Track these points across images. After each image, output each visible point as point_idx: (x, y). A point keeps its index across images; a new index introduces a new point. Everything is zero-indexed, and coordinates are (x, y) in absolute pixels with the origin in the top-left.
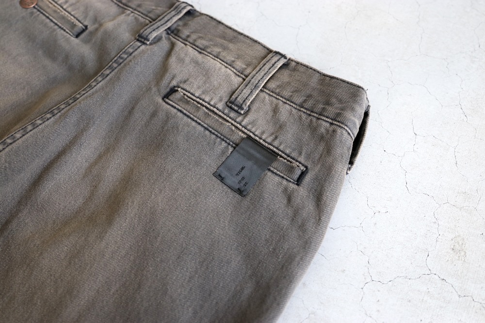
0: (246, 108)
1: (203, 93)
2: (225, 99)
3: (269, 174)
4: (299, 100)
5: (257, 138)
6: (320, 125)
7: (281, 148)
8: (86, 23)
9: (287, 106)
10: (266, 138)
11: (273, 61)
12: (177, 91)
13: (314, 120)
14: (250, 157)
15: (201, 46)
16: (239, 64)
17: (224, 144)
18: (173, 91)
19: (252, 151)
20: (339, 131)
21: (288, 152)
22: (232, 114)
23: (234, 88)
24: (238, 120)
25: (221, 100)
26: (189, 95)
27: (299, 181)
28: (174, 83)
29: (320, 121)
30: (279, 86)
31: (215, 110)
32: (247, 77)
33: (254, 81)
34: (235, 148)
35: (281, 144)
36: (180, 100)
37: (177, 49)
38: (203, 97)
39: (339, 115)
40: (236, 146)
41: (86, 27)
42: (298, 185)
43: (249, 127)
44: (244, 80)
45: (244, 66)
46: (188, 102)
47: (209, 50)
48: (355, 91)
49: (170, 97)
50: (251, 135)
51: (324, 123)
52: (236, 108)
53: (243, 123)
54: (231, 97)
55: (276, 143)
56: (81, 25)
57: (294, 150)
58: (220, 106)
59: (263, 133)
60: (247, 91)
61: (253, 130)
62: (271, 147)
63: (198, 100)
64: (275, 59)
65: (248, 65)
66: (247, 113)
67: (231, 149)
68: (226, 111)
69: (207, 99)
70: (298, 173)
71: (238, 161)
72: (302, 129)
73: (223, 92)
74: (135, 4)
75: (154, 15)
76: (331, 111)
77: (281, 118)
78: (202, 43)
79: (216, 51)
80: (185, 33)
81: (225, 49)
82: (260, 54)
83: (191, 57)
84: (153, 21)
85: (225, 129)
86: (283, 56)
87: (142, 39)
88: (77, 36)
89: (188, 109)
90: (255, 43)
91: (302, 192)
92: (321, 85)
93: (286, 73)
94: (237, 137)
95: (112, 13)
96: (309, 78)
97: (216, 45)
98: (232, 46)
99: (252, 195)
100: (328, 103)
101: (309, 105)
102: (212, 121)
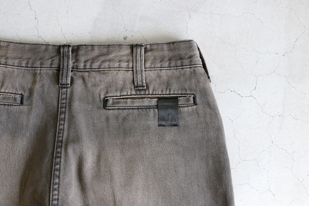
0: (145, 85)
1: (121, 92)
2: (133, 87)
3: (181, 109)
4: (166, 64)
5: (162, 96)
6: (186, 71)
7: (176, 93)
8: (20, 93)
9: (163, 71)
10: (166, 93)
11: (139, 52)
12: (107, 100)
13: (181, 70)
14: (167, 107)
15: (96, 67)
16: (124, 65)
17: (152, 110)
18: (105, 101)
19: (166, 104)
20: (196, 69)
21: (180, 92)
22: (142, 93)
23: (131, 79)
24: (147, 93)
25: (131, 90)
26: (115, 98)
27: (195, 103)
28: (102, 97)
29: (184, 69)
30: (152, 63)
31: (133, 96)
32: (133, 68)
33: (139, 69)
34: (157, 108)
35: (174, 91)
36: (113, 103)
37: (87, 78)
38: (122, 94)
39: (191, 61)
40: (157, 107)
41: (21, 94)
42: (196, 104)
43: (154, 93)
44: (133, 71)
45: (127, 63)
46: (118, 103)
47: (102, 67)
48: (189, 43)
49: (108, 105)
50: (158, 96)
51: (187, 69)
52: (141, 88)
53: (151, 93)
54: (134, 83)
55: (172, 92)
56: (18, 95)
57: (182, 90)
58: (134, 93)
59: (162, 91)
60: (139, 76)
61: (157, 93)
62: (172, 96)
63: (121, 97)
64: (139, 50)
65: (128, 61)
66: (148, 88)
67: (156, 110)
68: (138, 93)
69: (125, 94)
70: (192, 99)
71: (163, 113)
72: (178, 78)
73: (129, 85)
74: (38, 64)
75: (55, 65)
76: (186, 62)
77: (165, 78)
78: (96, 65)
79: (106, 64)
80: (82, 65)
81: (110, 61)
82: (128, 51)
83: (97, 77)
84: (58, 70)
85: (146, 102)
86: (141, 46)
87: (64, 86)
88: (22, 103)
89: (121, 105)
90: (120, 46)
91: (200, 107)
92: (170, 50)
93: (149, 54)
94: (154, 102)
95: (29, 77)
96: (162, 50)
97: (103, 62)
98: (111, 56)
99: (181, 123)
100: (181, 58)
101: (173, 64)
102: (137, 103)
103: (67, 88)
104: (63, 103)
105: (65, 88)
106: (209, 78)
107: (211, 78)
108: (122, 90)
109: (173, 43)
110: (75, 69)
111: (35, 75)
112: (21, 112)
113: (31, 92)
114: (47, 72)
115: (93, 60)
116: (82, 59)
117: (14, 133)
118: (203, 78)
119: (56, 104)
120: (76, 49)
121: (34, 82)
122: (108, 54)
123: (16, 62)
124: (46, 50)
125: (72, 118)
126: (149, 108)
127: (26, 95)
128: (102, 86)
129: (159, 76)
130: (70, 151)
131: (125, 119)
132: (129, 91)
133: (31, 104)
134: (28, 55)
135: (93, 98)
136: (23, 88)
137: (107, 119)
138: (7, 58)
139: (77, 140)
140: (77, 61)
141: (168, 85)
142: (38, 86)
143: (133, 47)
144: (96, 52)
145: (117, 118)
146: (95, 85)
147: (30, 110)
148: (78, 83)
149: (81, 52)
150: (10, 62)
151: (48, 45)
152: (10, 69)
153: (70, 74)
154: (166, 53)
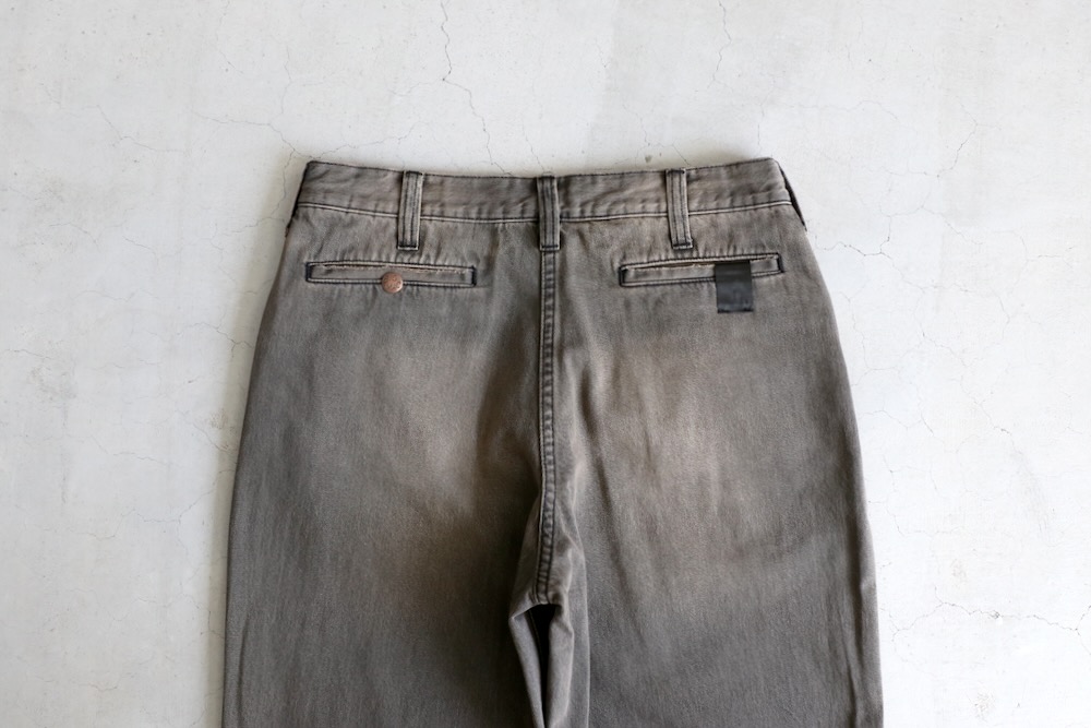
0: (690, 241)
1: (649, 256)
2: (669, 246)
3: (757, 280)
4: (727, 202)
5: (722, 259)
6: (762, 214)
7: (745, 252)
8: (469, 265)
9: (722, 215)
10: (728, 255)
11: (677, 184)
12: (626, 270)
13: (753, 212)
14: (731, 279)
15: (603, 214)
16: (652, 207)
17: (705, 285)
18: (622, 273)
19: (729, 273)
20: (780, 208)
21: (753, 252)
22: (687, 255)
23: (666, 231)
24: (695, 255)
25: (667, 251)
26: (639, 266)
27: (781, 269)
28: (617, 265)
29: (759, 211)
30: (700, 202)
31: (671, 262)
32: (667, 212)
33: (678, 213)
34: (715, 281)
35: (743, 250)
36: (637, 276)
37: (587, 235)
38: (651, 259)
39: (770, 196)
40: (715, 278)
41: (473, 268)
42: (782, 272)
43: (708, 255)
44: (667, 217)
45: (656, 205)
46: (645, 274)
47: (614, 213)
48: (765, 165)
49: (627, 280)
50: (715, 259)
51: (764, 210)
52: (684, 247)
53: (701, 255)
54: (670, 238)
55: (739, 252)
56: (467, 270)
57: (756, 247)
58: (671, 255)
59: (721, 250)
60: (680, 227)
61: (712, 254)
62: (739, 258)
63: (650, 265)
64: (677, 179)
65: (658, 201)
66: (695, 246)
67: (713, 285)
68: (679, 256)
69: (657, 258)
70: (774, 262)
71: (726, 290)
72: (749, 226)
73: (662, 243)
74: (499, 212)
75: (530, 213)
76: (762, 197)
77: (725, 228)
78: (602, 210)
79: (620, 208)
80: (576, 211)
81: (625, 201)
82: (657, 183)
83: (607, 231)
84: (537, 220)
85: (694, 272)
86: (680, 172)
87: (550, 249)
88: (474, 282)
89: (652, 279)
90: (642, 174)
91: (790, 275)
92: (732, 177)
93: (695, 185)
94: (708, 271)
95: (485, 237)
96: (718, 177)
97: (615, 203)
98: (627, 193)
99: (758, 305)
100: (753, 191)
101: (738, 202)
102: (679, 274)
103: (554, 252)
104: (550, 280)
105: (550, 252)
106: (803, 223)
107: (806, 223)
108: (650, 252)
109: (737, 164)
110: (566, 217)
111: (494, 233)
112: (473, 299)
113: (490, 263)
114: (515, 225)
115: (596, 201)
116: (577, 200)
117: (465, 333)
118: (792, 225)
119: (536, 282)
120: (566, 182)
121: (494, 245)
122: (621, 189)
123: (460, 210)
124: (511, 187)
125: (567, 306)
126: (700, 281)
127: (481, 268)
128: (615, 247)
129: (714, 225)
130: (568, 361)
131: (658, 302)
132: (663, 253)
133: (490, 284)
134: (480, 198)
135: (601, 267)
136: (474, 256)
137: (627, 305)
138: (442, 205)
139: (579, 341)
140: (567, 203)
141: (731, 239)
142: (501, 252)
143: (664, 175)
144: (600, 187)
145: (645, 301)
146: (602, 246)
147: (489, 295)
148: (573, 244)
149: (574, 188)
150: (449, 211)
151: (513, 178)
152: (449, 223)
153: (559, 227)
154: (725, 182)
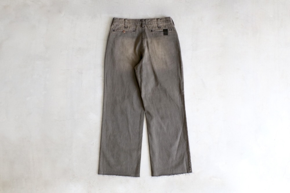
3: (168, 32)
4: (165, 22)
5: (164, 29)
6: (169, 23)
7: (167, 28)
16: (155, 23)
18: (152, 31)
19: (165, 31)
20: (171, 23)
27: (171, 30)
30: (162, 22)
32: (157, 23)
33: (159, 23)
48: (169, 18)
52: (159, 27)
60: (159, 25)
66: (161, 27)
67: (163, 32)
68: (159, 29)
71: (165, 33)
72: (167, 25)
73: (157, 27)
74: (137, 23)
75: (141, 23)
76: (169, 21)
77: (164, 25)
78: (149, 23)
79: (152, 23)
80: (146, 23)
81: (152, 22)
82: (156, 20)
83: (150, 26)
84: (141, 24)
85: (161, 30)
86: (159, 19)
87: (143, 27)
88: (134, 32)
89: (155, 31)
90: (154, 19)
91: (172, 31)
92: (165, 19)
93: (161, 20)
94: (162, 30)
95: (135, 26)
96: (164, 19)
97: (151, 22)
98: (153, 21)
99: (168, 34)
100: (168, 21)
101: (166, 22)
102: (159, 31)
104: (143, 31)
108: (155, 28)
109: (166, 18)
110: (145, 24)
111: (136, 26)
112: (134, 33)
113: (136, 29)
114: (139, 25)
115: (149, 22)
116: (146, 22)
117: (133, 37)
118: (173, 25)
119: (141, 31)
120: (145, 20)
121: (136, 27)
122: (152, 21)
123: (132, 23)
124: (138, 20)
125: (145, 33)
126: (161, 31)
127: (135, 30)
128: (151, 27)
129: (163, 25)
130: (145, 40)
131: (156, 34)
132: (157, 28)
133: (136, 32)
134: (135, 22)
135: (149, 30)
136: (134, 29)
137: (152, 34)
138: (130, 23)
139: (147, 38)
140: (145, 22)
141: (165, 27)
142: (137, 28)
143: (157, 19)
144: (149, 20)
145: (154, 33)
146: (149, 27)
147: (136, 33)
148: (146, 27)
149: (146, 20)
150: (131, 23)
151: (138, 19)
152: (131, 25)
153: (144, 25)
154: (165, 20)
